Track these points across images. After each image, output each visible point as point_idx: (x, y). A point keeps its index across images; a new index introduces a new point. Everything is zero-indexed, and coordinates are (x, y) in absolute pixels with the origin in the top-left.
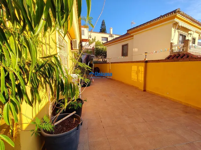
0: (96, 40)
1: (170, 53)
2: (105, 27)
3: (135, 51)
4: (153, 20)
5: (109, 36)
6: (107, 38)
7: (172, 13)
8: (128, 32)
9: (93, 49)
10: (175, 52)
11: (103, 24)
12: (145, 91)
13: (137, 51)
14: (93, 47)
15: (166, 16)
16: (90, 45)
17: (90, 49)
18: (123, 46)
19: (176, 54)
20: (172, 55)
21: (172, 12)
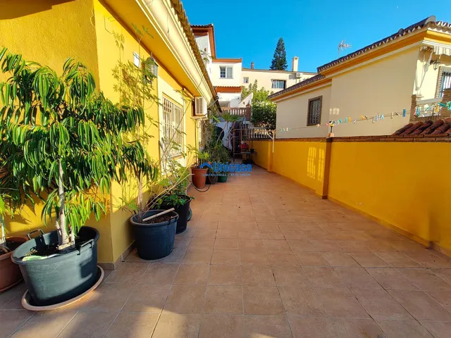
0: (259, 89)
1: (411, 120)
2: (284, 54)
3: (334, 113)
4: (379, 42)
5: (290, 78)
6: (285, 81)
7: (417, 28)
8: (318, 71)
9: (248, 109)
10: (422, 117)
11: (280, 48)
12: (325, 197)
13: (338, 113)
14: (248, 105)
15: (402, 35)
16: (243, 98)
17: (241, 108)
18: (311, 102)
19: (423, 121)
20: (414, 123)
21: (415, 26)
